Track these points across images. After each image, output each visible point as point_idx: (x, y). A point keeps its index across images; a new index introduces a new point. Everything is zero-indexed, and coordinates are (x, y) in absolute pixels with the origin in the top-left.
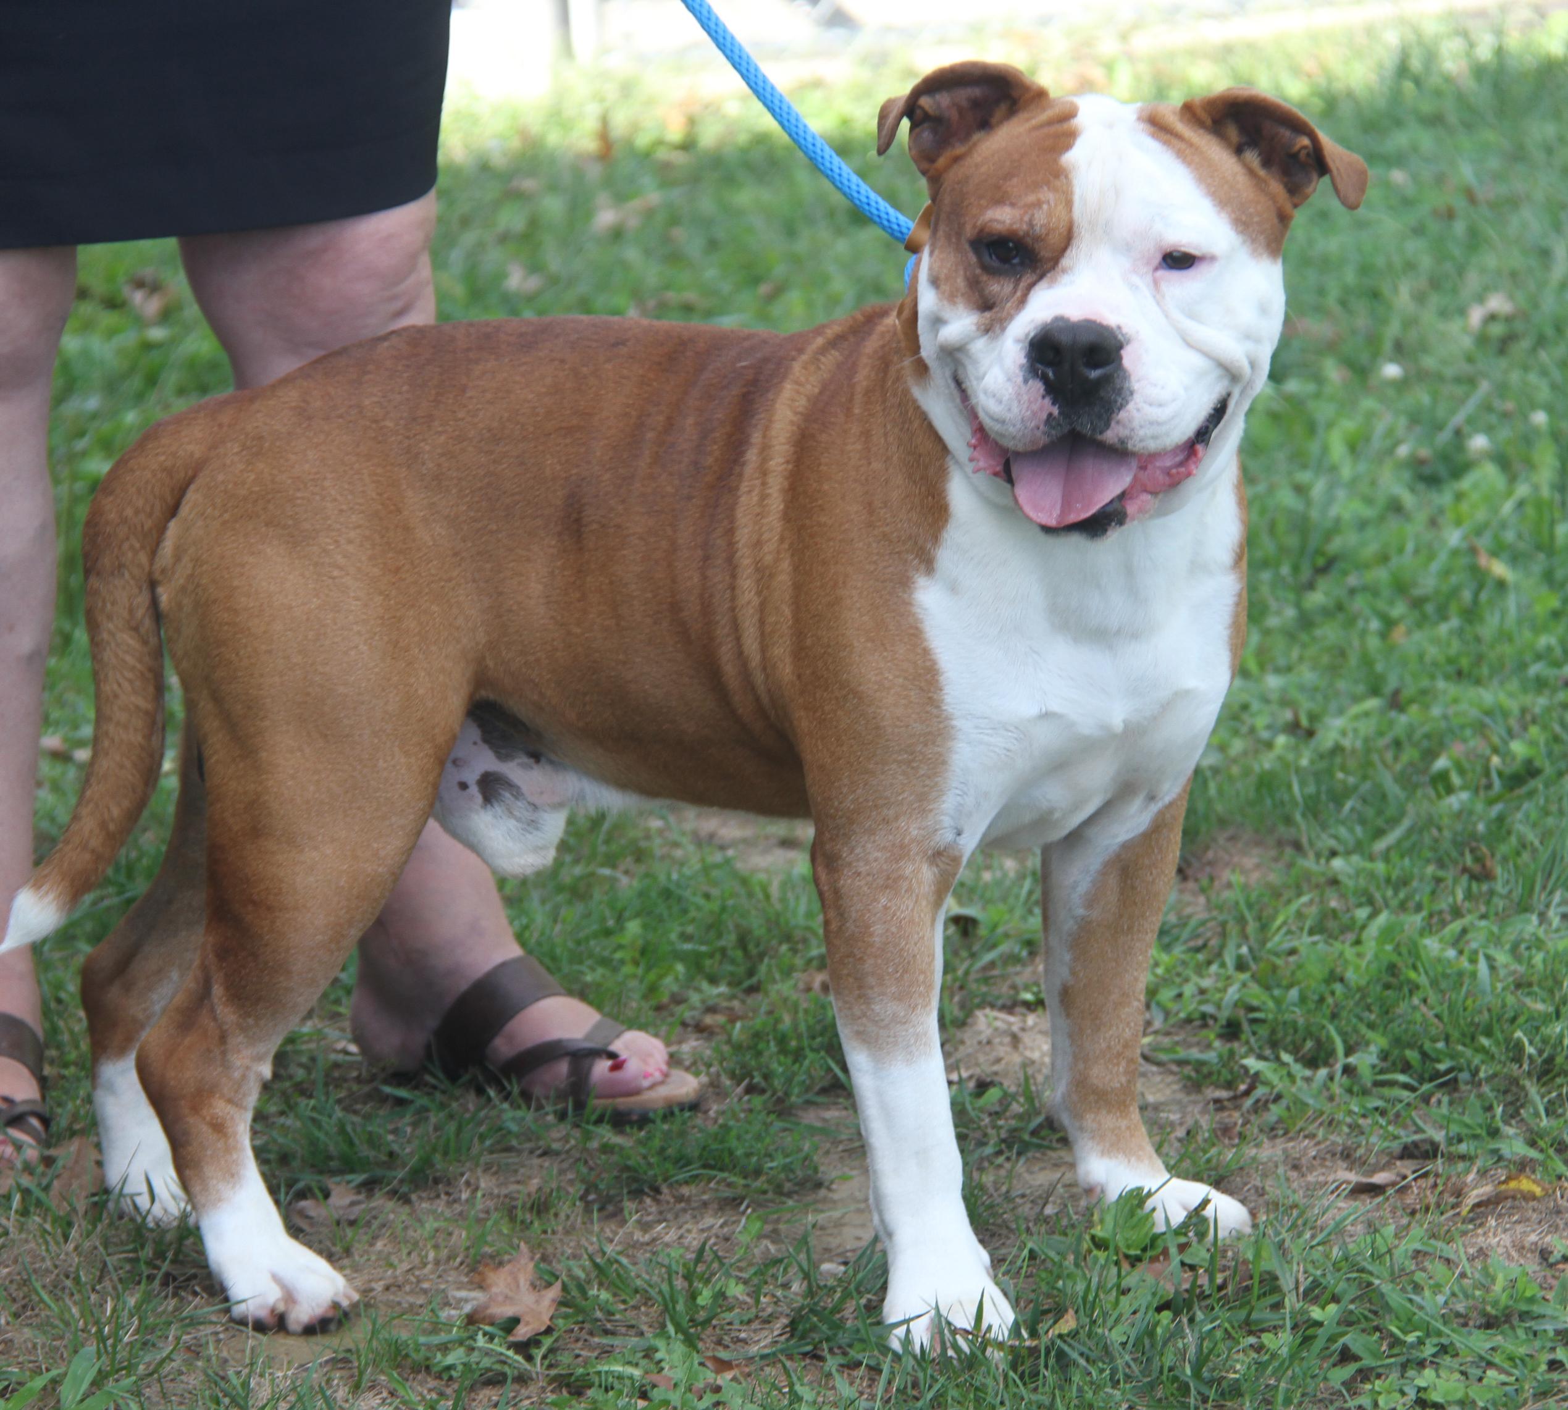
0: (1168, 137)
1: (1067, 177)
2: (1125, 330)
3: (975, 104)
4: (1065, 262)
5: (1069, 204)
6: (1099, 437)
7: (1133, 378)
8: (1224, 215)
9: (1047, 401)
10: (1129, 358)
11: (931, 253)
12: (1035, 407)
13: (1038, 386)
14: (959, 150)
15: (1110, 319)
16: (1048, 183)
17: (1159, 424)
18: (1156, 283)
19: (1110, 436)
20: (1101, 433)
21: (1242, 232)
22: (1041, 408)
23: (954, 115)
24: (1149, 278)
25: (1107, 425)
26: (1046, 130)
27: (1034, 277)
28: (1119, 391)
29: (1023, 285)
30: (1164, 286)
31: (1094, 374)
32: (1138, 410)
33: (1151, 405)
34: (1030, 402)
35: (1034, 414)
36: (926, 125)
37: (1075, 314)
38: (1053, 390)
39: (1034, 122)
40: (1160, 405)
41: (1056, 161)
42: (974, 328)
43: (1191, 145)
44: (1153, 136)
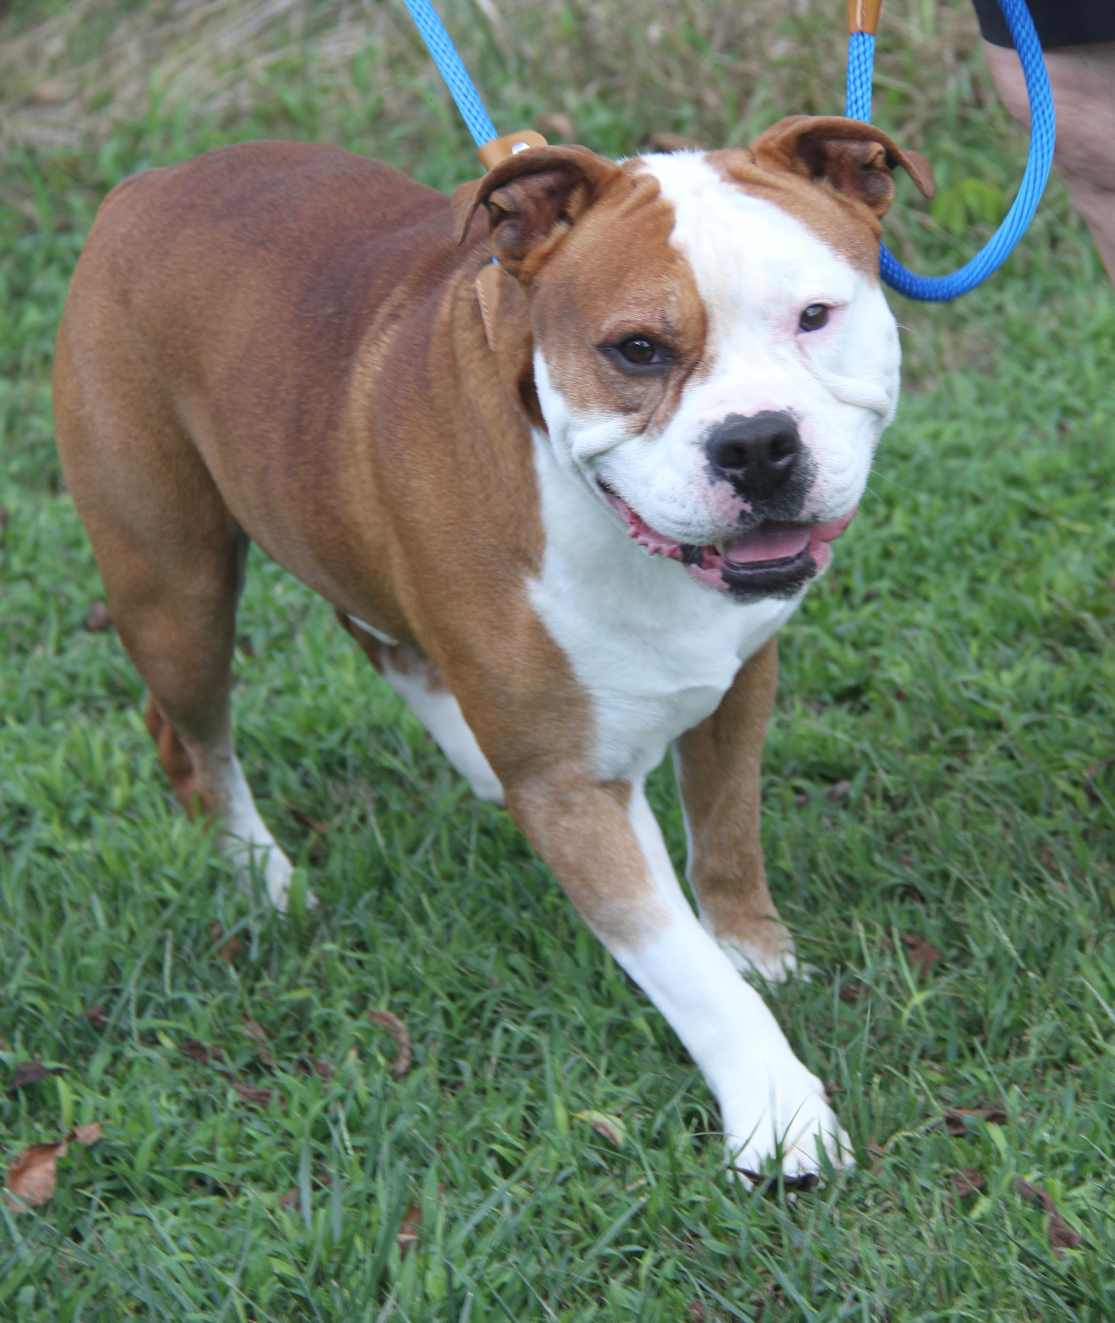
0: (765, 191)
1: (683, 259)
2: (797, 409)
3: (551, 192)
4: (710, 350)
5: (691, 286)
6: (796, 519)
7: (814, 454)
8: (841, 257)
9: (739, 500)
10: (806, 436)
11: (547, 361)
12: (726, 507)
13: (727, 488)
14: (547, 244)
15: (778, 403)
16: (665, 270)
17: (844, 490)
18: (800, 347)
19: (804, 515)
20: (797, 514)
21: (857, 269)
22: (732, 508)
23: (531, 207)
24: (793, 346)
25: (801, 506)
26: (639, 214)
27: (683, 373)
28: (806, 471)
29: (672, 383)
30: (808, 348)
31: (782, 463)
32: (825, 481)
33: (835, 473)
34: (720, 503)
35: (725, 514)
36: (504, 223)
37: (748, 409)
38: (742, 488)
39: (624, 207)
40: (843, 471)
41: (666, 244)
42: (622, 431)
43: (787, 192)
44: (749, 193)
